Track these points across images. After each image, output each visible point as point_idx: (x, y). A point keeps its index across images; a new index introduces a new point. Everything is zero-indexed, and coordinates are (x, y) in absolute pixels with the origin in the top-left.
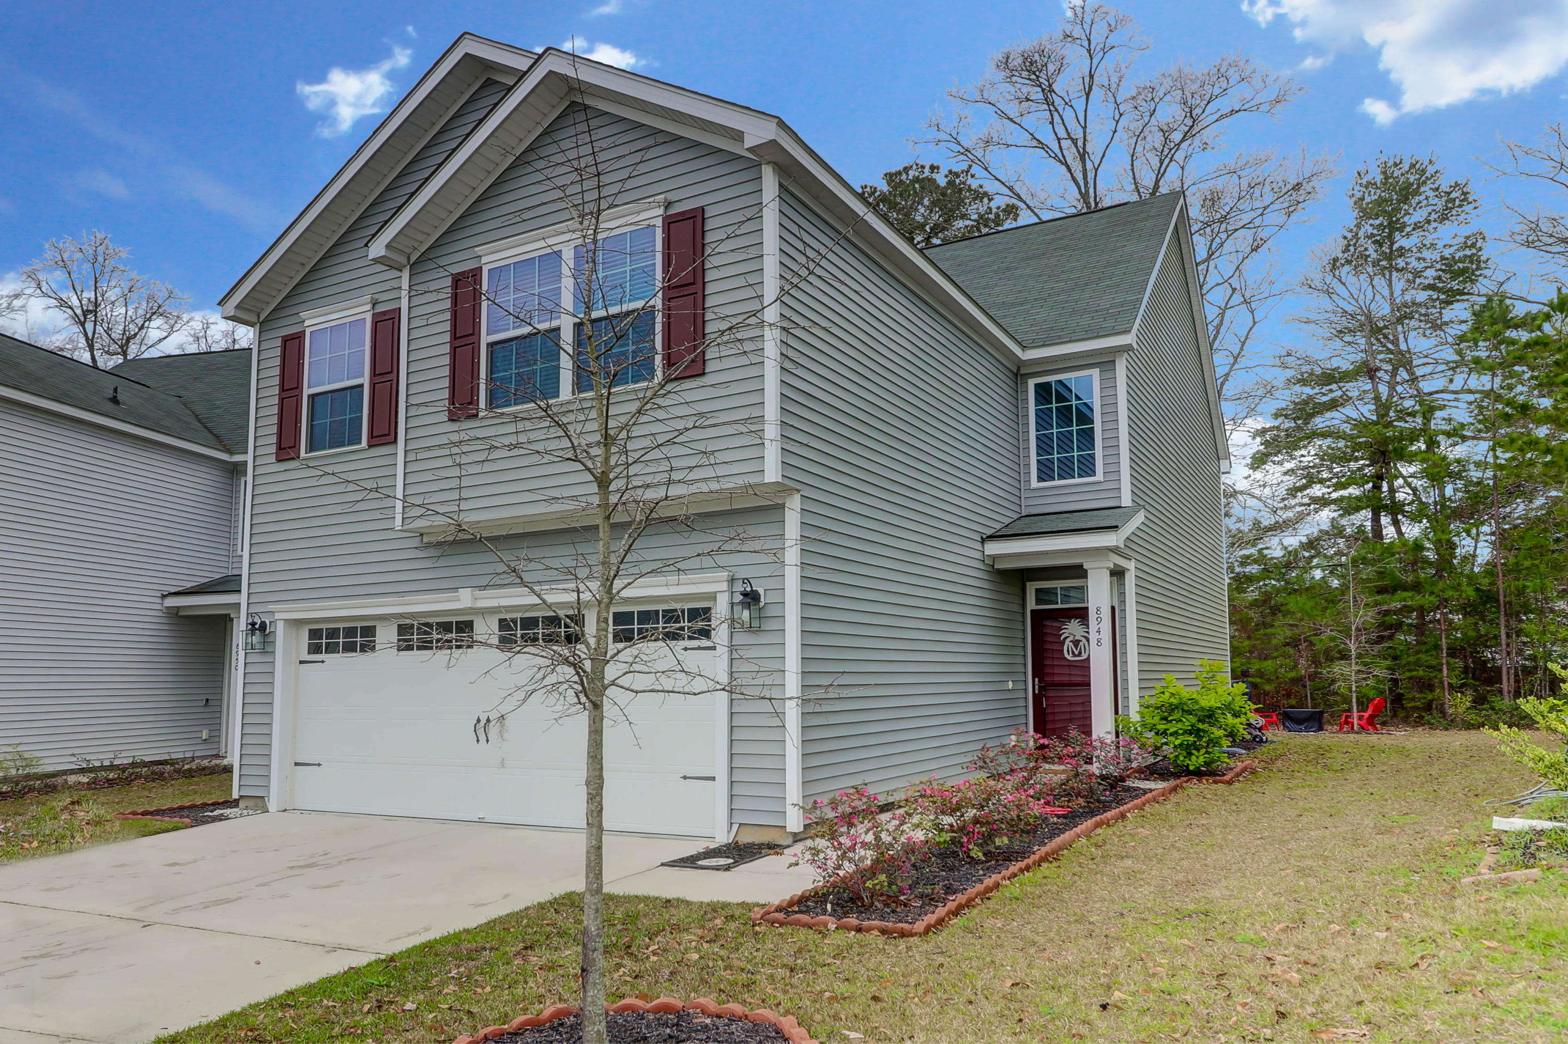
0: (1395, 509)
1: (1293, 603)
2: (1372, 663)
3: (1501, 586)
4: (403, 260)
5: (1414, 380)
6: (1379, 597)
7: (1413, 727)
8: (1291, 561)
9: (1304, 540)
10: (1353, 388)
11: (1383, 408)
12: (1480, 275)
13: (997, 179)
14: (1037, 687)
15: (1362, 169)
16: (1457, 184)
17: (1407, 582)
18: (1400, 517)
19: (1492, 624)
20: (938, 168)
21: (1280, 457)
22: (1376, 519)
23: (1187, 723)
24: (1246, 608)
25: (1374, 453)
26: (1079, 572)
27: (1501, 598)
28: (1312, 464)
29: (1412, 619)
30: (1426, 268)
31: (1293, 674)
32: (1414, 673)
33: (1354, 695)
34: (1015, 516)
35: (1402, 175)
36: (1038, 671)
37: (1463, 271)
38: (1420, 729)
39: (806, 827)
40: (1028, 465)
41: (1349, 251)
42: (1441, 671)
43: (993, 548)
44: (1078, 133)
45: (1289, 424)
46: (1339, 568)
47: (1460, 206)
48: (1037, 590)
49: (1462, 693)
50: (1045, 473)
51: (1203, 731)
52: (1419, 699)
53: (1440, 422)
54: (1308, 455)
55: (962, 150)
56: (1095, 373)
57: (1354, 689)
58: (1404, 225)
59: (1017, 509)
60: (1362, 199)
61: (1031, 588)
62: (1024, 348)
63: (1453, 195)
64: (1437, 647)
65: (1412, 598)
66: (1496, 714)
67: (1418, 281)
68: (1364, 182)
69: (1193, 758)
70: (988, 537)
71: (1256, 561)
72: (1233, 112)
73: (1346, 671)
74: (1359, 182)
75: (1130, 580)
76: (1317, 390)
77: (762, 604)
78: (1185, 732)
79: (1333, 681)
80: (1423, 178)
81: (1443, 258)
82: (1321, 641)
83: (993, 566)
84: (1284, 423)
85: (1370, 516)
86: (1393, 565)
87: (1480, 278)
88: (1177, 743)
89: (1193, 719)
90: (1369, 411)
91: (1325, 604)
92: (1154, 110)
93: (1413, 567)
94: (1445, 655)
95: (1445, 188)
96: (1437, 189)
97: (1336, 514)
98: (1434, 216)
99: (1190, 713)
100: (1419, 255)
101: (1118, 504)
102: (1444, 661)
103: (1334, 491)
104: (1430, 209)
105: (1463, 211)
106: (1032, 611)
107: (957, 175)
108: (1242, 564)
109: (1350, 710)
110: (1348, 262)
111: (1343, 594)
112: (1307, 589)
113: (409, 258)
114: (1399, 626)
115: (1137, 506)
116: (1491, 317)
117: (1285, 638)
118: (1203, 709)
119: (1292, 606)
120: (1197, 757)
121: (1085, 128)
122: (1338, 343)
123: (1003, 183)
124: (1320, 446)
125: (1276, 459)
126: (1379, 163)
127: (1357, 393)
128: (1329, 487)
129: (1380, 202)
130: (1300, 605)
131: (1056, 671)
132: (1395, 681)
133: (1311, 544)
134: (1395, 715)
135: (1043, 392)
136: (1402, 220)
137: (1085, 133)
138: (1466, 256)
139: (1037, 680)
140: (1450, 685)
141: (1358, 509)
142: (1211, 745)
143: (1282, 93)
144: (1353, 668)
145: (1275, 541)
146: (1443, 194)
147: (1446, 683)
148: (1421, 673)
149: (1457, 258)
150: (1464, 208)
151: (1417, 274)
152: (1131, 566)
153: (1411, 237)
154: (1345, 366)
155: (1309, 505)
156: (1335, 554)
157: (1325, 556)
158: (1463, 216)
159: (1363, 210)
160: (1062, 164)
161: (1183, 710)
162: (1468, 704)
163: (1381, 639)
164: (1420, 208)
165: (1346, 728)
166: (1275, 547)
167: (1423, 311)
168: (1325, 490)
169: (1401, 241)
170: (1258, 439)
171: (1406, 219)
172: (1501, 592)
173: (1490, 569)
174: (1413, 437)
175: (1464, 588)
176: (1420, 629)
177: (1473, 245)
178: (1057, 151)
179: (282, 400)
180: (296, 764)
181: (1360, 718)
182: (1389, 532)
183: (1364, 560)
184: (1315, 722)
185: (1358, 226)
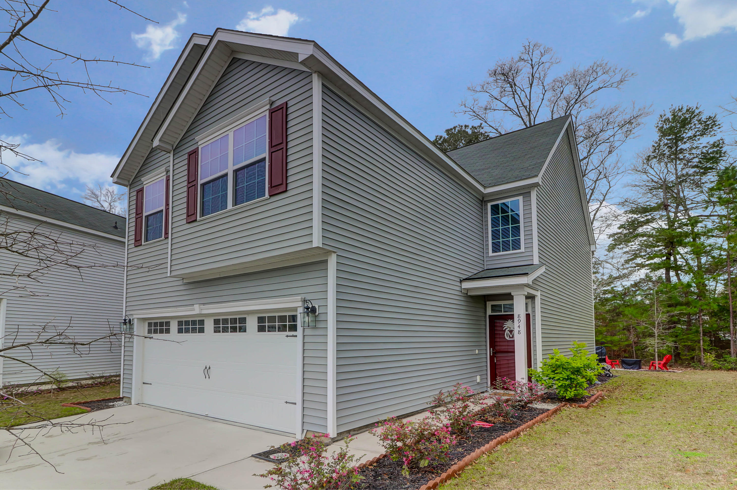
0: (677, 268)
1: (627, 311)
2: (666, 339)
3: (731, 304)
4: (170, 148)
5: (686, 210)
6: (669, 309)
7: (685, 368)
8: (626, 292)
9: (633, 283)
10: (656, 214)
11: (671, 223)
12: (721, 160)
13: (490, 126)
14: (491, 352)
15: (663, 114)
16: (710, 117)
17: (683, 302)
18: (679, 272)
19: (725, 321)
20: (468, 126)
21: (622, 246)
22: (667, 273)
23: (565, 375)
24: (604, 313)
25: (667, 243)
26: (509, 297)
27: (731, 309)
28: (636, 249)
29: (685, 319)
30: (694, 157)
31: (626, 343)
32: (686, 343)
33: (656, 354)
34: (481, 270)
35: (682, 114)
36: (493, 345)
37: (712, 158)
38: (689, 369)
39: (339, 434)
40: (488, 245)
41: (656, 152)
42: (699, 342)
43: (467, 285)
44: (527, 103)
45: (625, 232)
46: (649, 296)
47: (711, 128)
48: (492, 306)
49: (711, 353)
50: (496, 249)
51: (574, 379)
52: (688, 356)
53: (700, 228)
54: (635, 245)
55: (476, 115)
56: (521, 198)
57: (656, 351)
58: (683, 138)
59: (482, 266)
60: (663, 127)
61: (489, 304)
62: (485, 187)
63: (708, 123)
64: (697, 332)
65: (686, 309)
66: (727, 363)
67: (690, 164)
68: (663, 119)
69: (568, 392)
70: (464, 279)
71: (610, 292)
72: (600, 88)
73: (652, 342)
74: (661, 120)
75: (538, 301)
76: (639, 216)
77: (317, 313)
78: (564, 379)
79: (647, 347)
80: (693, 116)
81: (702, 153)
82: (640, 328)
83: (467, 294)
84: (623, 231)
85: (664, 272)
86: (676, 293)
87: (722, 161)
88: (560, 384)
89: (568, 373)
90: (665, 224)
91: (643, 311)
92: (563, 91)
93: (685, 295)
94: (702, 335)
95: (704, 119)
96: (700, 120)
97: (648, 271)
98: (698, 133)
99: (566, 369)
100: (690, 152)
101: (531, 263)
102: (701, 338)
103: (647, 260)
104: (696, 130)
105: (713, 130)
106: (489, 316)
107: (475, 128)
108: (604, 294)
109: (654, 360)
110: (655, 157)
111: (651, 307)
112: (634, 305)
113: (173, 147)
114: (678, 322)
115: (542, 264)
116: (728, 176)
117: (624, 326)
118: (573, 368)
119: (626, 313)
120: (570, 392)
121: (530, 101)
122: (650, 195)
123: (493, 127)
124: (641, 241)
125: (619, 247)
126: (671, 110)
127: (659, 216)
128: (645, 259)
129: (671, 128)
130: (630, 312)
131: (501, 344)
132: (677, 348)
133: (636, 285)
134: (676, 361)
135: (495, 209)
136: (682, 136)
137: (530, 102)
138: (714, 151)
139: (491, 349)
140: (704, 349)
141: (659, 268)
142: (578, 386)
143: (623, 77)
144: (656, 341)
145: (619, 283)
146: (703, 123)
147: (702, 348)
148: (689, 344)
149: (709, 152)
150: (714, 128)
151: (689, 161)
152: (538, 294)
153: (687, 144)
154: (653, 205)
155: (635, 267)
156: (647, 289)
157: (642, 290)
158: (713, 132)
159: (662, 132)
160: (520, 117)
161: (563, 368)
162: (713, 358)
163: (670, 328)
164: (691, 130)
165: (652, 368)
166: (619, 286)
167: (692, 178)
168: (643, 260)
169: (681, 146)
170: (611, 239)
171: (684, 135)
172: (731, 307)
173: (725, 296)
174: (687, 235)
175: (712, 304)
176: (689, 323)
177: (718, 146)
178: (517, 111)
179: (137, 219)
180: (144, 383)
181: (659, 364)
182: (674, 279)
183: (662, 292)
184: (637, 365)
185: (660, 140)
